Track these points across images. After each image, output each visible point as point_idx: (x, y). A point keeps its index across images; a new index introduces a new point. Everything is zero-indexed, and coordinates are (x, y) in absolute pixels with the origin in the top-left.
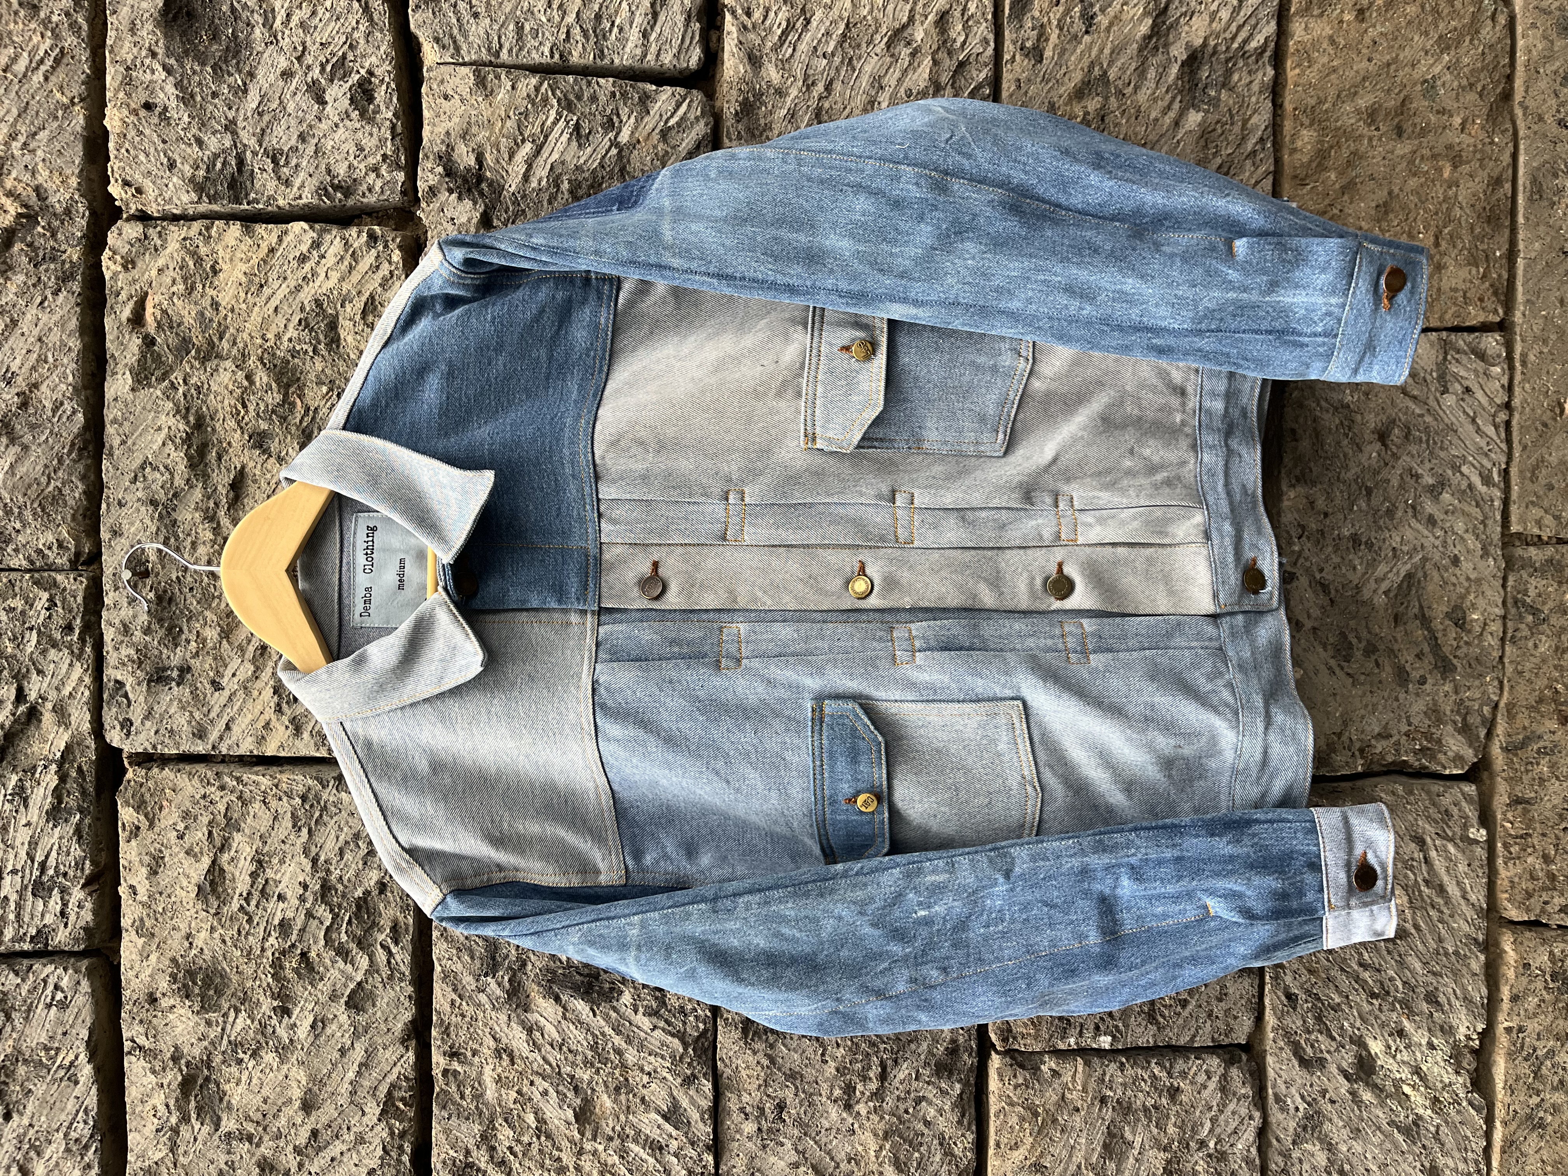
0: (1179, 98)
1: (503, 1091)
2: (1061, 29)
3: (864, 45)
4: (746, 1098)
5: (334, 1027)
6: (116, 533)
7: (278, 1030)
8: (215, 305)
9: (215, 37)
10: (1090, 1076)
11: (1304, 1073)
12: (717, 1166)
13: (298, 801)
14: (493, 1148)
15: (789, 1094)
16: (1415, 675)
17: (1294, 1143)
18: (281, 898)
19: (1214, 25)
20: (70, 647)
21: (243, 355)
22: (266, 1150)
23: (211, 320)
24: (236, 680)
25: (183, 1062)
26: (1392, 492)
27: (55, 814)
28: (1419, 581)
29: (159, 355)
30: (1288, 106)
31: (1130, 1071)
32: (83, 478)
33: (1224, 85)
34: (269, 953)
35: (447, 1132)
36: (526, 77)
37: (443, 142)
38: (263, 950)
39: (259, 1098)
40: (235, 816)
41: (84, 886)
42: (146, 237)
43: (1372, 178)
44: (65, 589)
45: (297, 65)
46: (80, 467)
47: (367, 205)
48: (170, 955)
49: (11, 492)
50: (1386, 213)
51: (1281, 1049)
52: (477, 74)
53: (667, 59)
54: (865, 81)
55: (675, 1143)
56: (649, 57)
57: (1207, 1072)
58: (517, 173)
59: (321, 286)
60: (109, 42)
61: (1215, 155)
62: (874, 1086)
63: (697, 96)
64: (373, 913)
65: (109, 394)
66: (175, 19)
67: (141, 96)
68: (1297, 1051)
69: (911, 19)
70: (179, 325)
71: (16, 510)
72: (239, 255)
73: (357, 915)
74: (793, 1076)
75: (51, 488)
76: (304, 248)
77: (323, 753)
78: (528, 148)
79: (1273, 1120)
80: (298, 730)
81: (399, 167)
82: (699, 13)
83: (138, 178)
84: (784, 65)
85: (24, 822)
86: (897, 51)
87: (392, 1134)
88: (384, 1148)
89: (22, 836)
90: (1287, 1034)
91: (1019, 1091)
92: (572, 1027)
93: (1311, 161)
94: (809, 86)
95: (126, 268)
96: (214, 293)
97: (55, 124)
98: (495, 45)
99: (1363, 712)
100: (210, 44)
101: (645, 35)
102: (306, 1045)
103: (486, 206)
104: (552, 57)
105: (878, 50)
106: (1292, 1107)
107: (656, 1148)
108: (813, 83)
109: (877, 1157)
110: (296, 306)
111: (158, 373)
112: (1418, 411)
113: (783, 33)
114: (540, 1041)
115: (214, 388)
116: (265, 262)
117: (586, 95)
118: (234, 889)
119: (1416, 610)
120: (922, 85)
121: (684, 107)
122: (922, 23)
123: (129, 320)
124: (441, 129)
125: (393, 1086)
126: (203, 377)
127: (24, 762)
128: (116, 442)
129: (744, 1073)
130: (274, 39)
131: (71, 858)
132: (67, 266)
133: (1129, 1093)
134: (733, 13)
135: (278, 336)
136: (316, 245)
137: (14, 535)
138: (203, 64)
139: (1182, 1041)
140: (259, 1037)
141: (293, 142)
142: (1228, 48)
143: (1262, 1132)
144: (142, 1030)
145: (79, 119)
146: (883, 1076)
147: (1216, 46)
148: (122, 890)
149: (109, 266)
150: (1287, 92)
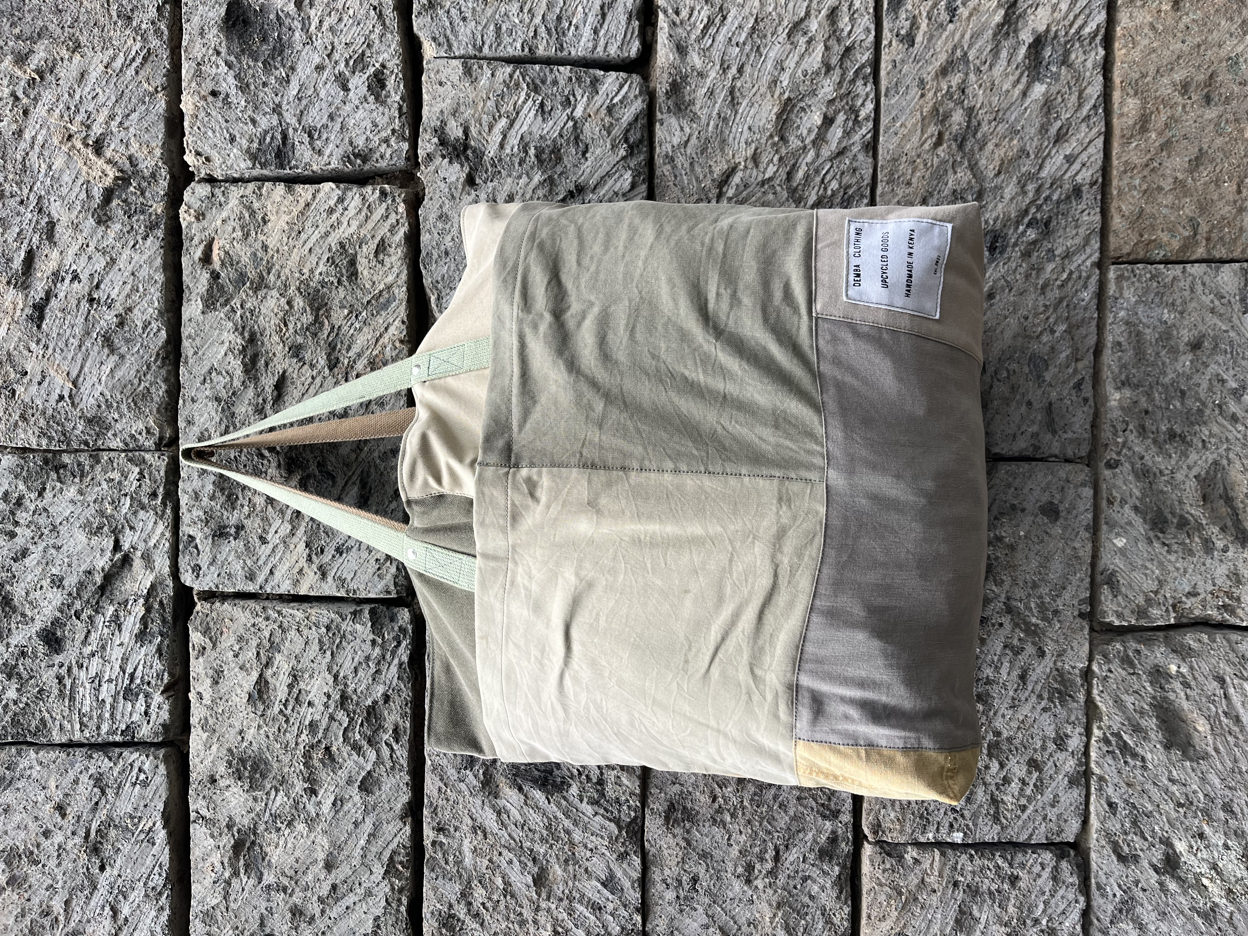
0: (1026, 73)
1: (478, 859)
2: (930, 19)
3: (769, 35)
4: (667, 872)
5: (350, 805)
6: (189, 423)
7: (307, 806)
8: (265, 248)
9: (264, 40)
10: (945, 864)
11: (1121, 867)
12: (644, 925)
13: (324, 630)
14: (470, 904)
15: (701, 870)
16: (1220, 544)
17: (1112, 922)
18: (310, 704)
19: (1055, 15)
20: (154, 509)
21: (285, 286)
22: (297, 899)
23: (261, 259)
24: (277, 536)
25: (235, 829)
26: (1202, 395)
27: (142, 636)
28: (1224, 469)
29: (222, 286)
30: (1117, 79)
31: (978, 862)
32: (166, 380)
33: (1063, 63)
34: (301, 747)
35: (435, 889)
36: (502, 66)
37: (438, 118)
38: (297, 744)
39: (292, 858)
40: (277, 640)
41: (162, 693)
42: (213, 195)
43: (1185, 137)
44: (151, 465)
45: (327, 61)
46: (163, 372)
47: (379, 169)
48: (227, 746)
49: (111, 390)
50: (1197, 166)
51: (1103, 847)
52: (465, 65)
53: (613, 51)
54: (769, 65)
55: (611, 905)
56: (599, 49)
57: (1042, 864)
58: (495, 142)
59: (344, 232)
60: (184, 44)
61: (1056, 119)
62: (769, 865)
63: (636, 79)
64: (379, 718)
65: (185, 316)
66: (234, 25)
67: (208, 86)
68: (1116, 849)
69: (808, 14)
70: (238, 263)
71: (115, 405)
72: (283, 209)
73: (368, 719)
74: (705, 856)
75: (141, 388)
76: (332, 203)
77: (342, 593)
78: (503, 123)
79: (1094, 904)
80: (324, 575)
81: (404, 139)
82: (638, 13)
83: (207, 149)
84: (705, 52)
85: (118, 642)
86: (795, 40)
87: (393, 889)
88: (387, 900)
89: (116, 654)
90: (1108, 835)
91: (886, 874)
92: (531, 811)
93: (1136, 124)
94: (725, 69)
95: (197, 219)
96: (264, 238)
97: (144, 108)
98: (479, 42)
99: (1176, 574)
100: (261, 45)
101: (596, 31)
102: (329, 818)
103: (471, 168)
104: (523, 50)
105: (780, 39)
106: (1110, 893)
107: (597, 908)
108: (728, 67)
109: (771, 923)
110: (325, 247)
111: (222, 300)
112: (1224, 328)
113: (705, 27)
114: (507, 821)
115: (263, 311)
116: (303, 214)
117: (549, 80)
118: (275, 697)
119: (1221, 491)
120: (816, 66)
121: (626, 87)
122: (817, 17)
123: (200, 259)
124: (437, 109)
125: (394, 852)
126: (255, 303)
127: (120, 598)
128: (190, 353)
129: (665, 852)
130: (309, 40)
131: (153, 670)
132: (153, 217)
133: (977, 879)
134: (665, 12)
135: (312, 271)
136: (341, 200)
137: (113, 423)
138: (256, 60)
139: (1021, 840)
140: (293, 811)
141: (324, 120)
142: (1067, 33)
143: (1086, 914)
144: (204, 804)
145: (161, 104)
146: (777, 858)
147: (1056, 32)
148: (192, 696)
149: (185, 218)
150: (1115, 68)
